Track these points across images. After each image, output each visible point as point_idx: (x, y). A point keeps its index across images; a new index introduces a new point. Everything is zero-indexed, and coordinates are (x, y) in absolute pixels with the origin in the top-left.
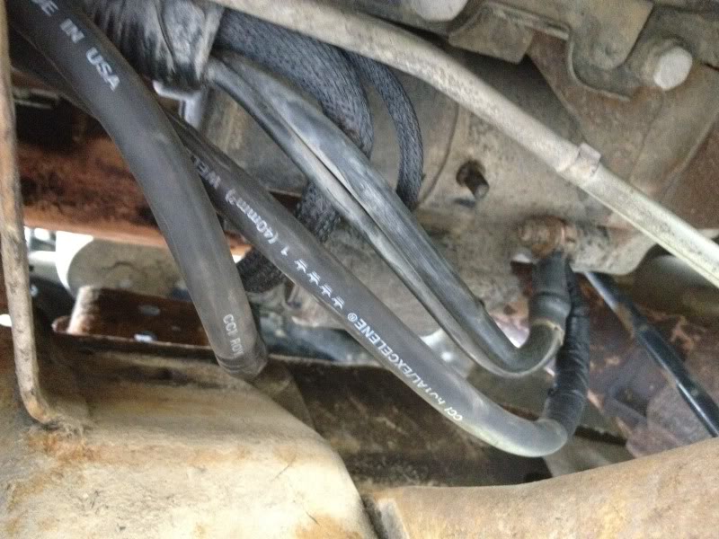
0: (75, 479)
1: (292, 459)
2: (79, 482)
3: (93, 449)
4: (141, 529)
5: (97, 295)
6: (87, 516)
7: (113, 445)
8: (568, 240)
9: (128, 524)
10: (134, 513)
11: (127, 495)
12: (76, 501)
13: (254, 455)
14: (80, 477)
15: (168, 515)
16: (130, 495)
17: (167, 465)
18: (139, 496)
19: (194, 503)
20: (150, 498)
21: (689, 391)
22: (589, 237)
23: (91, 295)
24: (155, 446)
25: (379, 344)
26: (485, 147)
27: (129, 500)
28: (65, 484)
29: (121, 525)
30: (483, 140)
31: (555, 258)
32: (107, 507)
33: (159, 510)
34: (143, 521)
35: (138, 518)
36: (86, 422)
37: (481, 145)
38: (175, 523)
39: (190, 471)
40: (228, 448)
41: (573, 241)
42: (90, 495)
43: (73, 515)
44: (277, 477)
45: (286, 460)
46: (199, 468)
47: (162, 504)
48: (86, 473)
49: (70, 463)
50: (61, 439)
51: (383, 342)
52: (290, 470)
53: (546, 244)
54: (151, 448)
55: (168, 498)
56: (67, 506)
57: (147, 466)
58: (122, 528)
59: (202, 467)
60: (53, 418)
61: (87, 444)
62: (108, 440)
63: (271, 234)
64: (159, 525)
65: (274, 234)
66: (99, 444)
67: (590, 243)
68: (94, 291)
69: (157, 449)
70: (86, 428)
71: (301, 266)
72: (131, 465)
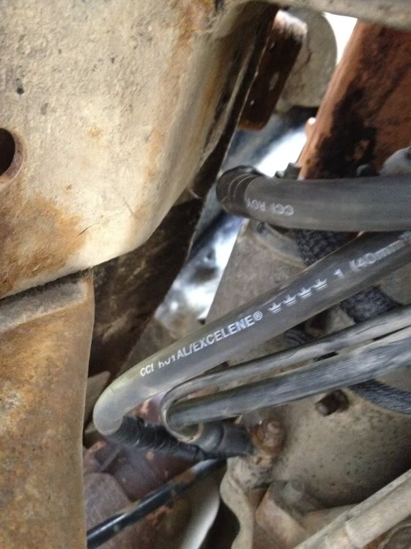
0: (167, 20)
1: (138, 216)
2: (164, 24)
3: (190, 40)
4: (108, 78)
5: (298, 39)
6: (132, 27)
7: (189, 59)
8: (260, 459)
9: (116, 66)
10: (124, 73)
11: (142, 68)
12: (148, 19)
13: (149, 185)
14: (168, 25)
15: (116, 104)
16: (141, 71)
17: (159, 107)
18: (139, 79)
19: (121, 130)
20: (134, 89)
21: (118, 523)
22: (258, 475)
23: (300, 33)
24: (178, 98)
25: (227, 332)
26: (358, 419)
27: (137, 69)
28: (166, 10)
29: (116, 60)
30: (365, 419)
31: (248, 448)
32: (135, 48)
33: (122, 96)
34: (115, 81)
35: (120, 76)
36: (215, 36)
37: (361, 416)
38: (106, 111)
39: (149, 128)
40: (160, 163)
41: (258, 463)
42: (150, 33)
43: (136, 14)
44: (126, 203)
45: (138, 211)
46: (150, 135)
47: (126, 101)
48: (170, 31)
49: (183, 16)
50: (207, 12)
51: (227, 335)
52: (129, 214)
53: (261, 442)
54: (177, 95)
55: (131, 106)
56: (145, 10)
57: (162, 88)
58: (113, 60)
59: (150, 139)
60: (227, 7)
61: (196, 36)
62: (194, 55)
63: (360, 265)
64: (108, 96)
65: (360, 268)
66: (193, 46)
67: (253, 475)
68: (301, 36)
69: (175, 99)
70: (210, 35)
71: (320, 285)
72: (167, 75)
